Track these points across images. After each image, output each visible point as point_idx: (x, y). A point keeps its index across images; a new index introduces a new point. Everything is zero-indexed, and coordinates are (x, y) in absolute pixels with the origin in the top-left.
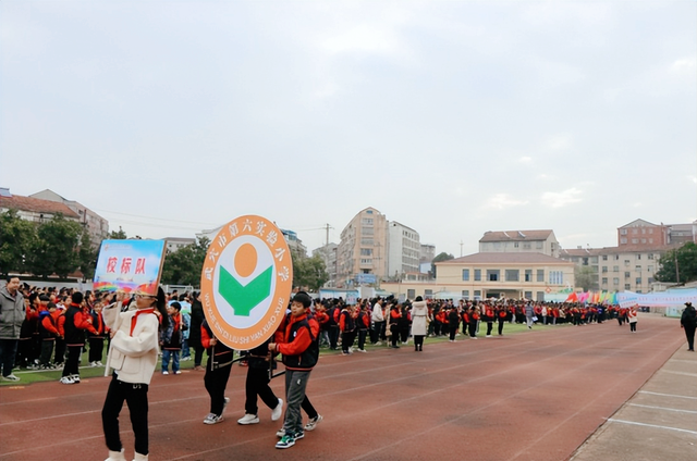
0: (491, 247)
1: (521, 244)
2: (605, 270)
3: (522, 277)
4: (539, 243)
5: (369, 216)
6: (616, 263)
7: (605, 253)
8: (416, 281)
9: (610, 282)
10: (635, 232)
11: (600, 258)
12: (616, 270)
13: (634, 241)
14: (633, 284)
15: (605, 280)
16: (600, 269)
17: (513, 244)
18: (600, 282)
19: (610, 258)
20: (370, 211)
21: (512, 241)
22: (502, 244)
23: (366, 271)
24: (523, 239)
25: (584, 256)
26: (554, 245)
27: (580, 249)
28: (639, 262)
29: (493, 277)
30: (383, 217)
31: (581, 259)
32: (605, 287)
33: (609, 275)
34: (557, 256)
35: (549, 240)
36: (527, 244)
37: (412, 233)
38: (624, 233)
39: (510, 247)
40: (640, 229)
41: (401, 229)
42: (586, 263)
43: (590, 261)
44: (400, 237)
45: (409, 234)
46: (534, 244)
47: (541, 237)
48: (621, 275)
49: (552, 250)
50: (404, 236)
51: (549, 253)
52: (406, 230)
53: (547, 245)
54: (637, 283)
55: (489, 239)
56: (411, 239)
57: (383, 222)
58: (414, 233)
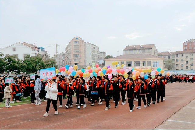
0: (128, 52)
1: (141, 51)
2: (177, 61)
3: (141, 65)
4: (149, 50)
5: (77, 40)
6: (182, 58)
7: (177, 54)
9: (180, 66)
10: (191, 44)
11: (175, 56)
12: (182, 60)
13: (190, 48)
14: (189, 66)
15: (177, 65)
16: (175, 61)
18: (175, 66)
19: (179, 56)
21: (137, 49)
22: (133, 51)
23: (76, 64)
24: (142, 49)
25: (169, 55)
26: (155, 51)
27: (167, 52)
28: (192, 57)
29: (129, 65)
30: (83, 41)
31: (167, 57)
32: (177, 68)
33: (179, 63)
34: (157, 55)
35: (153, 49)
36: (144, 51)
37: (96, 47)
38: (186, 45)
39: (137, 52)
40: (192, 43)
41: (91, 46)
42: (169, 58)
43: (171, 57)
44: (91, 49)
45: (94, 47)
46: (147, 51)
47: (149, 48)
48: (184, 63)
49: (155, 53)
50: (92, 49)
51: (153, 54)
52: (93, 46)
53: (152, 51)
54: (191, 66)
55: (127, 49)
56: (95, 50)
57: (83, 43)
58: (97, 47)
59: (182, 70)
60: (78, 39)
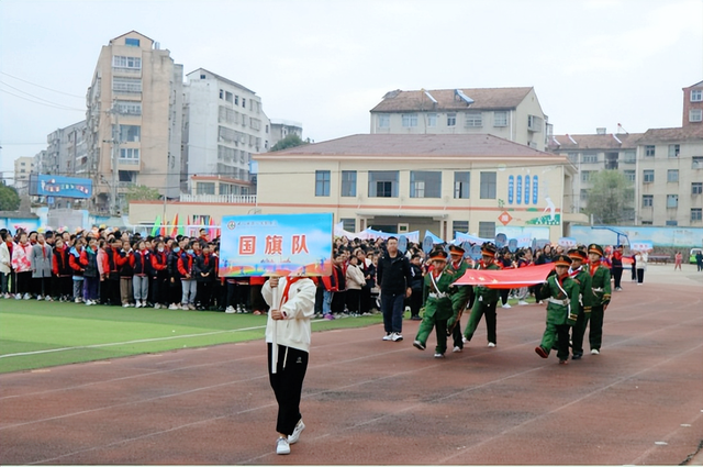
0: (395, 124)
1: (460, 118)
2: (649, 177)
4: (500, 117)
5: (131, 52)
6: (674, 163)
7: (652, 141)
8: (216, 198)
9: (660, 204)
11: (640, 152)
12: (673, 176)
15: (648, 200)
16: (639, 177)
17: (443, 118)
18: (637, 204)
19: (661, 151)
20: (133, 41)
21: (442, 110)
22: (421, 118)
23: (126, 176)
24: (466, 108)
25: (611, 150)
26: (536, 122)
27: (602, 135)
29: (384, 190)
30: (164, 57)
31: (602, 157)
32: (646, 214)
33: (659, 189)
34: (541, 146)
35: (523, 110)
36: (474, 117)
37: (242, 95)
38: (698, 98)
39: (439, 123)
41: (215, 86)
42: (613, 165)
43: (621, 156)
44: (214, 103)
45: (234, 96)
46: (489, 119)
47: (504, 104)
48: (685, 190)
49: (531, 133)
50: (223, 102)
51: (522, 139)
52: (227, 88)
53: (517, 120)
55: (394, 106)
56: (239, 108)
57: (167, 66)
58: (248, 97)
59: (672, 223)
60: (137, 43)
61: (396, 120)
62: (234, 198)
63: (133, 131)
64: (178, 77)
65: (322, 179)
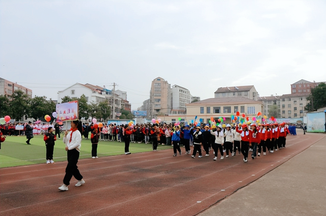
1: (236, 93)
2: (284, 106)
3: (232, 110)
4: (246, 92)
5: (159, 82)
6: (290, 102)
7: (284, 98)
8: (177, 115)
9: (286, 113)
10: (300, 86)
11: (281, 100)
12: (289, 106)
13: (300, 91)
14: (298, 113)
15: (284, 112)
16: (281, 107)
17: (232, 94)
18: (281, 113)
19: (286, 100)
20: (159, 79)
21: (232, 92)
22: (227, 94)
23: (158, 110)
24: (237, 91)
25: (274, 100)
26: (255, 94)
27: (272, 97)
28: (301, 102)
29: (217, 111)
30: (166, 82)
31: (272, 102)
32: (283, 115)
33: (286, 109)
34: (256, 100)
35: (251, 91)
36: (240, 93)
37: (185, 90)
38: (294, 87)
40: (302, 85)
41: (178, 89)
42: (275, 103)
43: (277, 102)
44: (178, 92)
45: (183, 90)
46: (243, 93)
47: (246, 89)
48: (292, 109)
49: (254, 96)
50: (180, 92)
51: (252, 98)
52: (181, 89)
53: (250, 93)
54: (301, 113)
55: (220, 91)
56: (184, 94)
57: (167, 85)
58: (186, 91)
59: (290, 117)
60: (160, 80)
61: (221, 95)
62: (180, 115)
63: (159, 100)
64: (169, 87)
65: (202, 109)
